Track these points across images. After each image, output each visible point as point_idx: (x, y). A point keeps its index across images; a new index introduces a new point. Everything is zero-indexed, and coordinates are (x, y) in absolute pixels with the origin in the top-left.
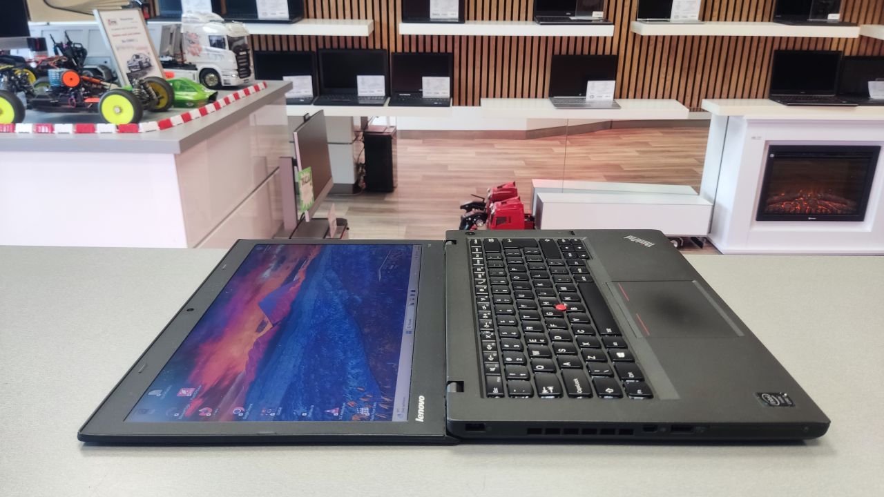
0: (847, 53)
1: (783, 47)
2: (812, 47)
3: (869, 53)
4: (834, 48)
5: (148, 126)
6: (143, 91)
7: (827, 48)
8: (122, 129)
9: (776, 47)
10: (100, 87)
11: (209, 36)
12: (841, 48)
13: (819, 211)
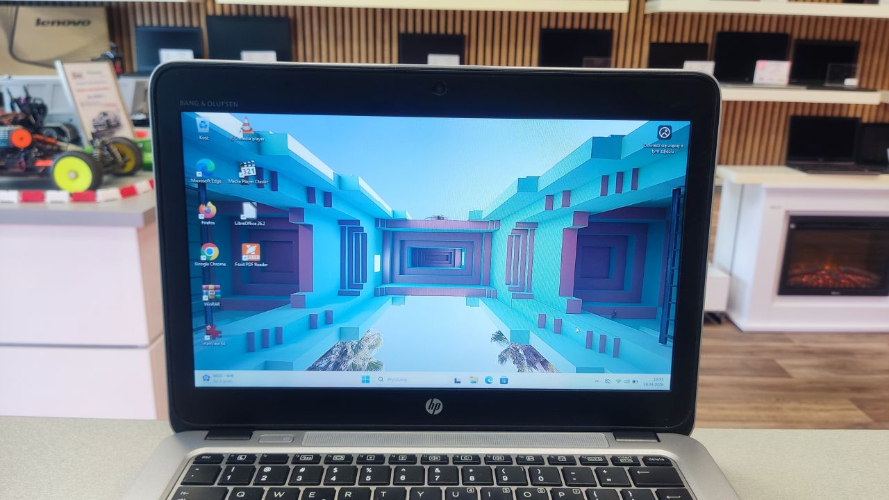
0: (865, 120)
1: (799, 112)
2: (829, 113)
4: (851, 114)
5: (108, 195)
6: (107, 153)
7: (844, 114)
8: (76, 197)
9: (792, 112)
10: (55, 148)
12: (858, 115)
13: (842, 286)
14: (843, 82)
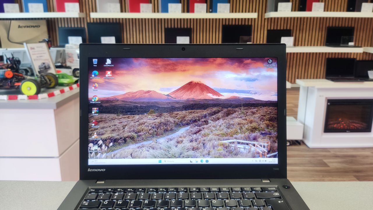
0: (358, 59)
1: (330, 57)
2: (343, 57)
3: (367, 59)
4: (352, 57)
7: (349, 57)
9: (327, 57)
11: (78, 55)
12: (355, 57)
13: (351, 128)
14: (348, 44)
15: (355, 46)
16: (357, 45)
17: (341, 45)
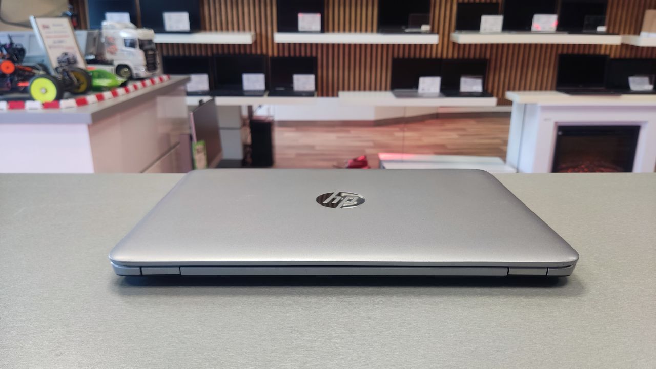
0: (612, 56)
1: (565, 51)
2: (586, 52)
3: (628, 56)
4: (602, 52)
5: (68, 103)
6: (67, 78)
7: (597, 52)
8: (46, 105)
9: (560, 51)
10: (31, 74)
11: (125, 40)
12: (608, 53)
14: (595, 28)
15: (607, 33)
16: (611, 31)
17: (585, 31)
